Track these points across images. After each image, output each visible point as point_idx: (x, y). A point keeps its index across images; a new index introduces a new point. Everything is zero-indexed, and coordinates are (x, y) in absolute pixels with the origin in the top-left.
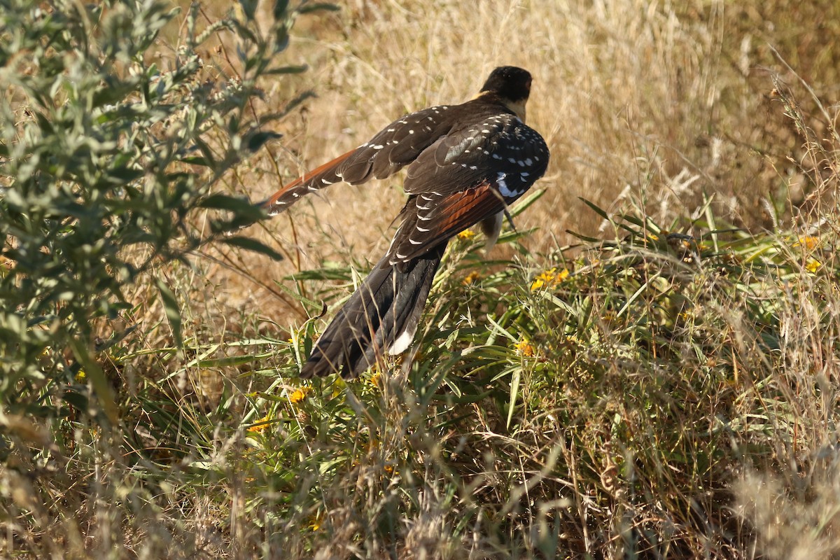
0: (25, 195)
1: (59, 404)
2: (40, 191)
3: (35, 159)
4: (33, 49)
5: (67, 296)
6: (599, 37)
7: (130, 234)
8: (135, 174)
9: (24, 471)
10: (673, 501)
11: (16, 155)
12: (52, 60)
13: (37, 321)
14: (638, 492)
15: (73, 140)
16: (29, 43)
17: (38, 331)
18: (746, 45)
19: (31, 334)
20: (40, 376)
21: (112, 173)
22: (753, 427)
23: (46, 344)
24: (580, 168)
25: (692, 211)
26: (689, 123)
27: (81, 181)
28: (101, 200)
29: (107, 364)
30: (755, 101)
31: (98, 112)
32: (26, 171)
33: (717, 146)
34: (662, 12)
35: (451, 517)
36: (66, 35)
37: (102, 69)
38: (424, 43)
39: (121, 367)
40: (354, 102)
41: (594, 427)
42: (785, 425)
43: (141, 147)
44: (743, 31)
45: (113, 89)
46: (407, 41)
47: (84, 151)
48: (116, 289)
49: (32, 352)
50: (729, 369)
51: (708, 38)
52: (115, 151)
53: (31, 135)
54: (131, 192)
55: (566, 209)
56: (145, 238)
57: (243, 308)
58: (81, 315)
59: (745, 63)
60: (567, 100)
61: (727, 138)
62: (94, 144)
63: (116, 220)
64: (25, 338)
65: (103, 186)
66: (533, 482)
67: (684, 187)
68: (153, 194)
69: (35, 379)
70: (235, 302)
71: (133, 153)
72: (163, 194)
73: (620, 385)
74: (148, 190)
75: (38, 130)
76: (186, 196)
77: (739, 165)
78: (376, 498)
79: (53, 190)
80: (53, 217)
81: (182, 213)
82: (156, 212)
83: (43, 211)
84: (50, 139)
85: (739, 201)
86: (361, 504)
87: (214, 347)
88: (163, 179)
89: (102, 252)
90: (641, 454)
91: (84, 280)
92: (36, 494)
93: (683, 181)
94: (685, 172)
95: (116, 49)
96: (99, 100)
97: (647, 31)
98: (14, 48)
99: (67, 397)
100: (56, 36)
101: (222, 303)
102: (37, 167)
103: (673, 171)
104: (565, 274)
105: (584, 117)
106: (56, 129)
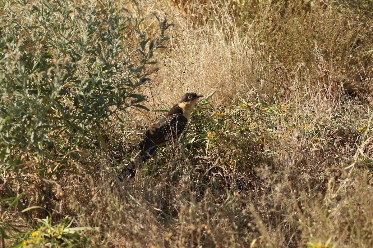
0: (84, 93)
1: (93, 145)
2: (88, 92)
3: (87, 84)
4: (88, 55)
5: (95, 118)
6: (233, 53)
7: (111, 103)
8: (113, 88)
9: (83, 162)
10: (248, 172)
11: (83, 82)
12: (92, 58)
13: (87, 125)
14: (239, 170)
15: (98, 79)
16: (87, 54)
17: (87, 127)
18: (270, 56)
19: (85, 128)
20: (88, 138)
21: (107, 88)
22: (268, 154)
23: (89, 131)
24: (227, 86)
25: (255, 98)
26: (255, 75)
27: (99, 90)
28: (104, 95)
29: (105, 135)
30: (272, 70)
31: (104, 72)
32: (85, 87)
33: (262, 81)
34: (249, 47)
35: (191, 176)
36: (96, 52)
37: (105, 61)
38: (188, 54)
39: (109, 136)
40: (170, 69)
41: (228, 153)
42: (277, 153)
43: (114, 81)
44: (270, 52)
45: (108, 66)
46: (184, 54)
47: (100, 82)
48: (107, 117)
49: (86, 132)
50: (263, 139)
51: (260, 54)
52: (107, 82)
53: (87, 77)
54: (112, 92)
55: (224, 97)
56: (115, 104)
57: (141, 121)
58: (98, 123)
59: (270, 60)
60: (224, 69)
61: (265, 79)
62: (103, 80)
63: (108, 99)
64: (84, 129)
65: (104, 91)
66: (213, 166)
67: (253, 92)
68: (117, 93)
69: (87, 139)
70: (139, 119)
71: (112, 83)
72: (120, 93)
73: (235, 142)
74: (116, 92)
75: (88, 76)
76: (125, 94)
77: (267, 86)
78: (172, 171)
79: (92, 91)
80: (92, 98)
81: (124, 98)
82: (118, 97)
83: (89, 97)
84: (91, 79)
85: (267, 95)
86: (169, 172)
87: (133, 131)
88: (119, 90)
89: (104, 107)
90: (240, 160)
91: (99, 115)
92: (86, 168)
93: (253, 90)
94: (254, 88)
95: (109, 56)
96: (104, 69)
97: (245, 52)
98: (82, 56)
99: (94, 144)
100: (94, 53)
101: (136, 120)
102: (88, 86)
103: (251, 88)
104: (222, 114)
105: (229, 73)
106: (93, 76)
